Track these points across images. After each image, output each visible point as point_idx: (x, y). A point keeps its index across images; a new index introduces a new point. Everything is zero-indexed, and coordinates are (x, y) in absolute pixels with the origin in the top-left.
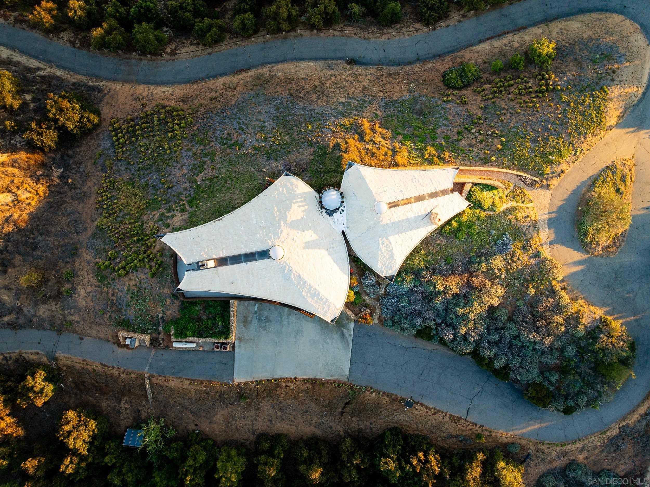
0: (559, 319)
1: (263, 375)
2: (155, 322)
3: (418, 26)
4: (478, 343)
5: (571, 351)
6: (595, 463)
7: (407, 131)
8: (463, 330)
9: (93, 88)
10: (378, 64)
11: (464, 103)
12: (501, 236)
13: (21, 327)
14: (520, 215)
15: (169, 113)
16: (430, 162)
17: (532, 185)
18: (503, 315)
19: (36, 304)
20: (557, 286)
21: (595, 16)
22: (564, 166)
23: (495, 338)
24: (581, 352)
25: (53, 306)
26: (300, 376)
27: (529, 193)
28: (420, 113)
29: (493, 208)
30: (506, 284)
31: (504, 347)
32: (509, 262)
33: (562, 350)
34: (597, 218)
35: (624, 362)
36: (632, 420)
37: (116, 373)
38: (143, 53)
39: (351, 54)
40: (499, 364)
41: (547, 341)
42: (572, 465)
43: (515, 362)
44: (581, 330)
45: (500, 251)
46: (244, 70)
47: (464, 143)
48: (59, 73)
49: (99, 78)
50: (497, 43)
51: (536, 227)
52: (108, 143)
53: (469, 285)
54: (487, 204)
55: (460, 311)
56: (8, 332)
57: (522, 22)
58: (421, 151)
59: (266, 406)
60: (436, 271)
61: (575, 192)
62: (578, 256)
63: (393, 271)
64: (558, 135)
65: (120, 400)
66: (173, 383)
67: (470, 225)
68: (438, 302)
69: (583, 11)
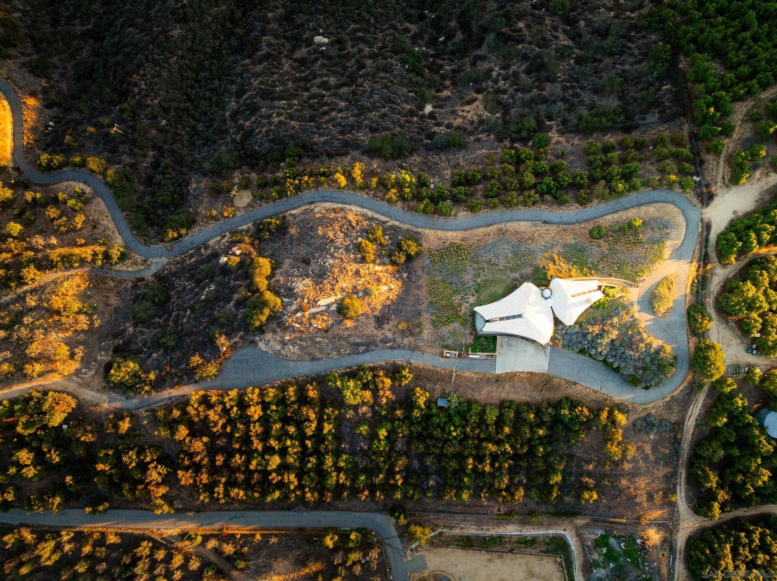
0: (642, 345)
1: (509, 371)
2: (461, 345)
3: (577, 205)
4: (606, 355)
5: (648, 360)
6: (660, 415)
7: (575, 260)
8: (600, 350)
9: (417, 233)
10: (558, 223)
11: (600, 247)
12: (617, 308)
13: (395, 348)
14: (625, 299)
15: (458, 247)
16: (586, 275)
17: (631, 285)
18: (617, 343)
19: (403, 338)
20: (641, 331)
21: (661, 204)
22: (645, 277)
23: (614, 353)
24: (652, 361)
25: (411, 339)
26: (526, 370)
27: (629, 289)
28: (580, 251)
29: (613, 296)
30: (619, 329)
31: (618, 358)
32: (620, 319)
33: (644, 360)
34: (659, 301)
35: (671, 365)
36: (676, 393)
37: (439, 369)
38: (440, 215)
39: (544, 218)
40: (615, 366)
41: (637, 355)
42: (649, 415)
43: (623, 365)
44: (652, 350)
45: (616, 315)
46: (491, 225)
47: (600, 266)
48: (397, 223)
49: (417, 227)
50: (616, 216)
51: (632, 305)
52: (428, 262)
53: (603, 330)
54: (611, 295)
55: (599, 341)
56: (389, 351)
57: (627, 206)
58: (582, 270)
59: (507, 385)
60: (589, 323)
61: (649, 289)
62: (650, 317)
63: (572, 323)
64: (643, 263)
65: (436, 384)
66: (467, 374)
67: (604, 304)
68: (589, 337)
69: (656, 202)
